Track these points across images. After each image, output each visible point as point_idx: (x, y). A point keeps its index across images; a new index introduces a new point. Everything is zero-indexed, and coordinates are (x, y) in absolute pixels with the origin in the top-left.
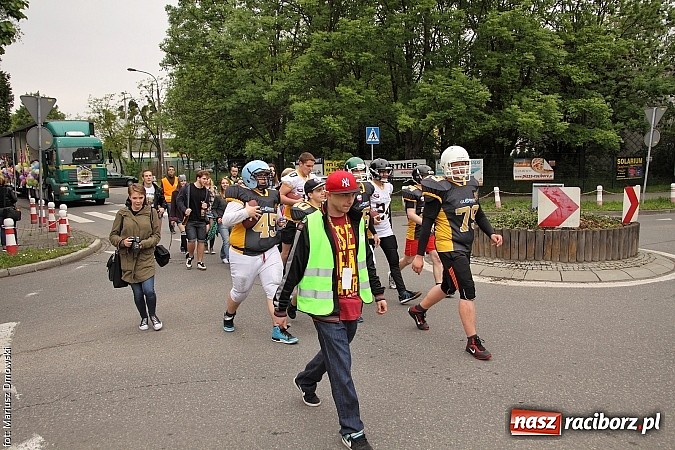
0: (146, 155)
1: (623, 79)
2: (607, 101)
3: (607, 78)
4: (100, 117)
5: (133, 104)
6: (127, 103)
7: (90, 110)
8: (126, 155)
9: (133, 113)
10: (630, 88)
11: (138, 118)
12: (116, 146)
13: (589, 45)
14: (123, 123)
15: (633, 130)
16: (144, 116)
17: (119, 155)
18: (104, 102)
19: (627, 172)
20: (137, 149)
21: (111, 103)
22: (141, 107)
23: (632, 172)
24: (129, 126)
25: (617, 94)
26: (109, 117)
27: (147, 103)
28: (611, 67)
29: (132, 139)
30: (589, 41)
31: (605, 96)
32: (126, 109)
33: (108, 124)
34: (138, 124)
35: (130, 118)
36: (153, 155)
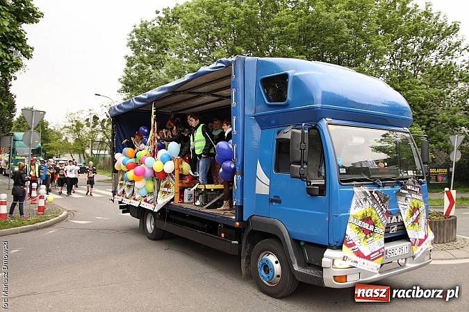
0: (102, 152)
1: (431, 115)
2: (423, 129)
3: (421, 114)
4: (73, 125)
5: (95, 118)
6: (92, 116)
7: (67, 120)
8: (88, 151)
9: (96, 123)
10: (437, 121)
11: (99, 127)
12: (82, 145)
13: (409, 92)
14: (88, 130)
15: (441, 150)
16: (102, 126)
17: (83, 151)
18: (76, 116)
19: (436, 178)
20: (97, 147)
21: (81, 116)
22: (101, 119)
23: (440, 178)
24: (92, 132)
25: (428, 125)
26: (79, 125)
27: (105, 118)
28: (423, 106)
29: (93, 141)
30: (409, 89)
31: (421, 126)
32: (91, 121)
33: (78, 130)
34: (98, 131)
35: (93, 127)
36: (107, 152)
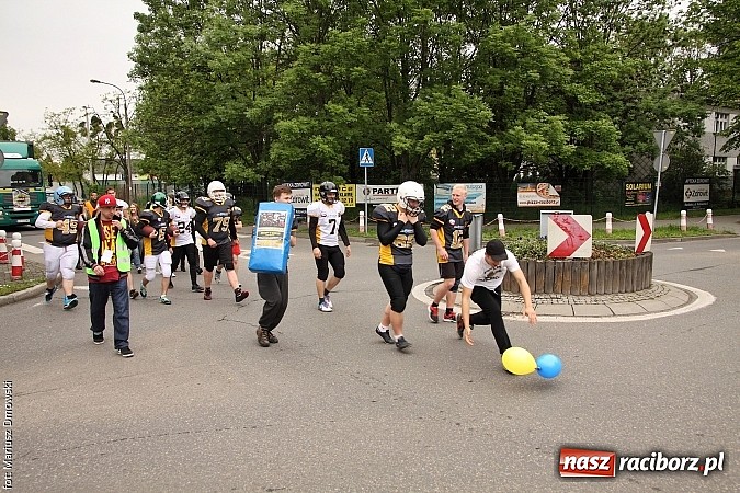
0: (111, 177)
1: (630, 100)
2: (615, 123)
3: (614, 99)
4: (58, 134)
5: (96, 120)
6: (90, 117)
7: (46, 126)
8: (88, 176)
9: (96, 130)
10: (637, 109)
11: (102, 135)
12: (77, 167)
13: (595, 64)
14: (84, 141)
15: (642, 154)
16: (108, 133)
17: (80, 177)
18: (62, 117)
19: (635, 198)
20: (102, 169)
21: (71, 118)
22: (105, 122)
23: (641, 198)
24: (92, 144)
25: (624, 115)
26: (68, 135)
27: (112, 119)
28: (618, 87)
29: (94, 159)
30: (595, 59)
31: (612, 118)
32: (88, 126)
33: (68, 142)
34: (101, 142)
35: (92, 136)
36: (119, 177)
